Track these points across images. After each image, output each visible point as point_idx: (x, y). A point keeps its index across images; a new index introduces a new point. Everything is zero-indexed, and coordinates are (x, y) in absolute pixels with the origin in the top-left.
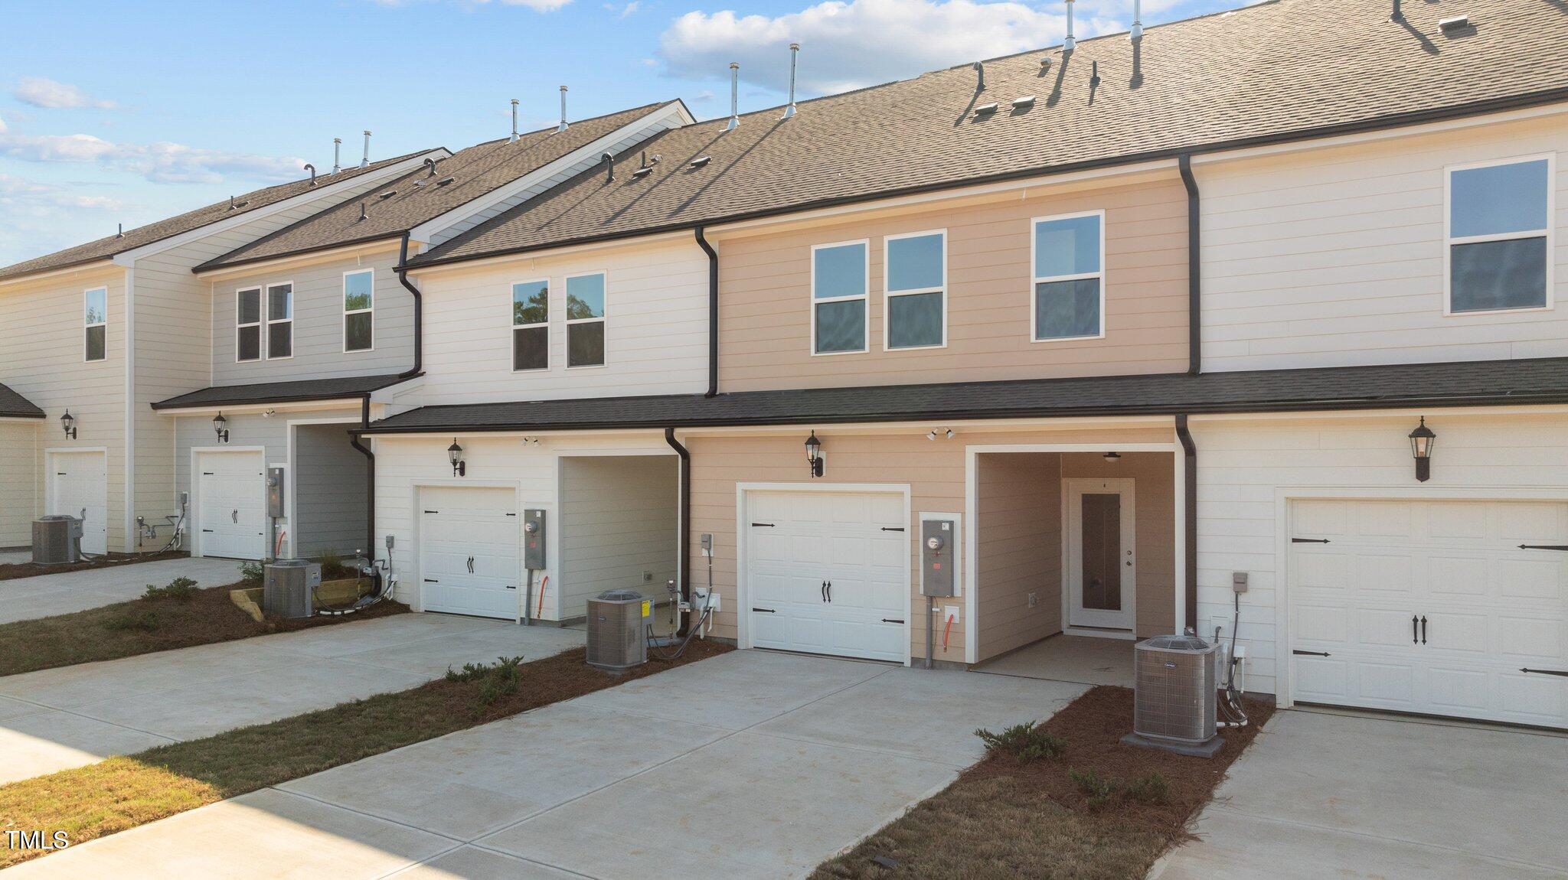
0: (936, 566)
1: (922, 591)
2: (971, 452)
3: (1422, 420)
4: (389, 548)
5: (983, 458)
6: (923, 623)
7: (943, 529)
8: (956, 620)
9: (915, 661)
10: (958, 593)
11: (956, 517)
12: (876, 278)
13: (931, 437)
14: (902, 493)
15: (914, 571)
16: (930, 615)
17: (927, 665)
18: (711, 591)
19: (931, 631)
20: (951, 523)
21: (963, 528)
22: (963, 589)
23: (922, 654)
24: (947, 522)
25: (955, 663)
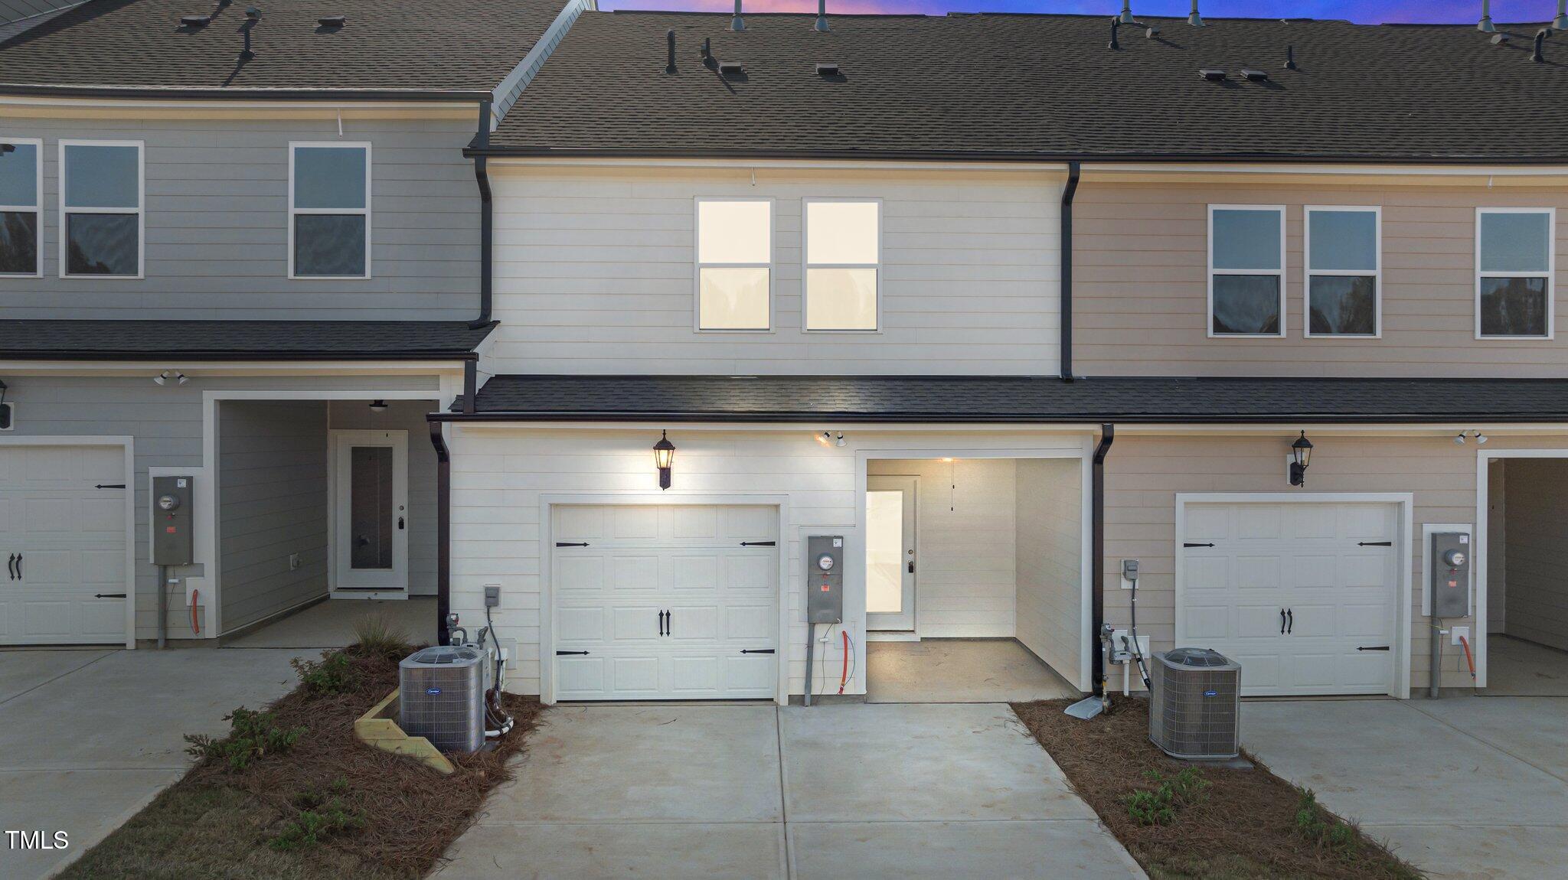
0: (1450, 583)
1: (1426, 613)
2: (1486, 458)
4: (489, 607)
6: (1424, 649)
7: (1461, 542)
8: (1464, 642)
9: (1414, 691)
10: (1467, 611)
11: (1469, 529)
12: (1295, 252)
13: (1462, 440)
14: (1400, 504)
15: (1417, 590)
16: (1434, 639)
17: (1429, 694)
18: (1134, 633)
19: (1433, 657)
20: (1467, 537)
21: (1475, 541)
22: (1474, 607)
23: (1424, 683)
24: (1464, 535)
25: (1460, 689)
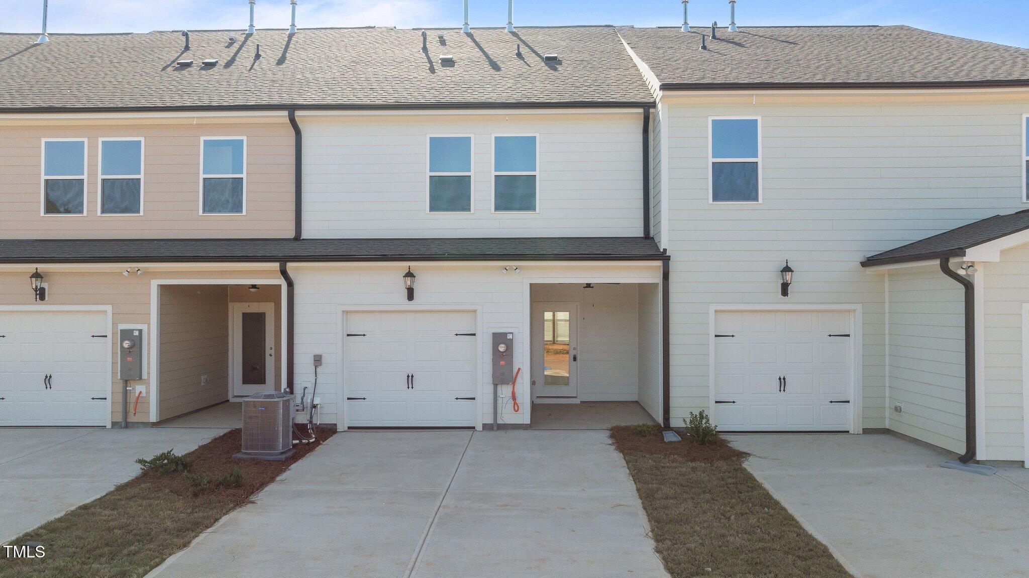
0: (129, 359)
1: (119, 377)
2: (155, 284)
3: (409, 268)
5: (163, 288)
6: (120, 398)
7: (134, 334)
8: (144, 394)
9: (114, 424)
10: (145, 376)
11: (144, 327)
12: (93, 165)
13: (126, 274)
14: (106, 311)
15: (114, 363)
16: (126, 393)
17: (123, 426)
19: (126, 403)
20: (140, 331)
21: (149, 334)
22: (149, 373)
23: (119, 418)
24: (137, 330)
25: (142, 423)
